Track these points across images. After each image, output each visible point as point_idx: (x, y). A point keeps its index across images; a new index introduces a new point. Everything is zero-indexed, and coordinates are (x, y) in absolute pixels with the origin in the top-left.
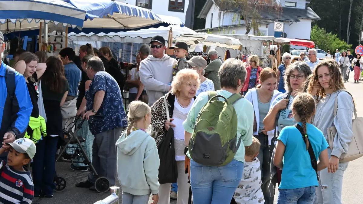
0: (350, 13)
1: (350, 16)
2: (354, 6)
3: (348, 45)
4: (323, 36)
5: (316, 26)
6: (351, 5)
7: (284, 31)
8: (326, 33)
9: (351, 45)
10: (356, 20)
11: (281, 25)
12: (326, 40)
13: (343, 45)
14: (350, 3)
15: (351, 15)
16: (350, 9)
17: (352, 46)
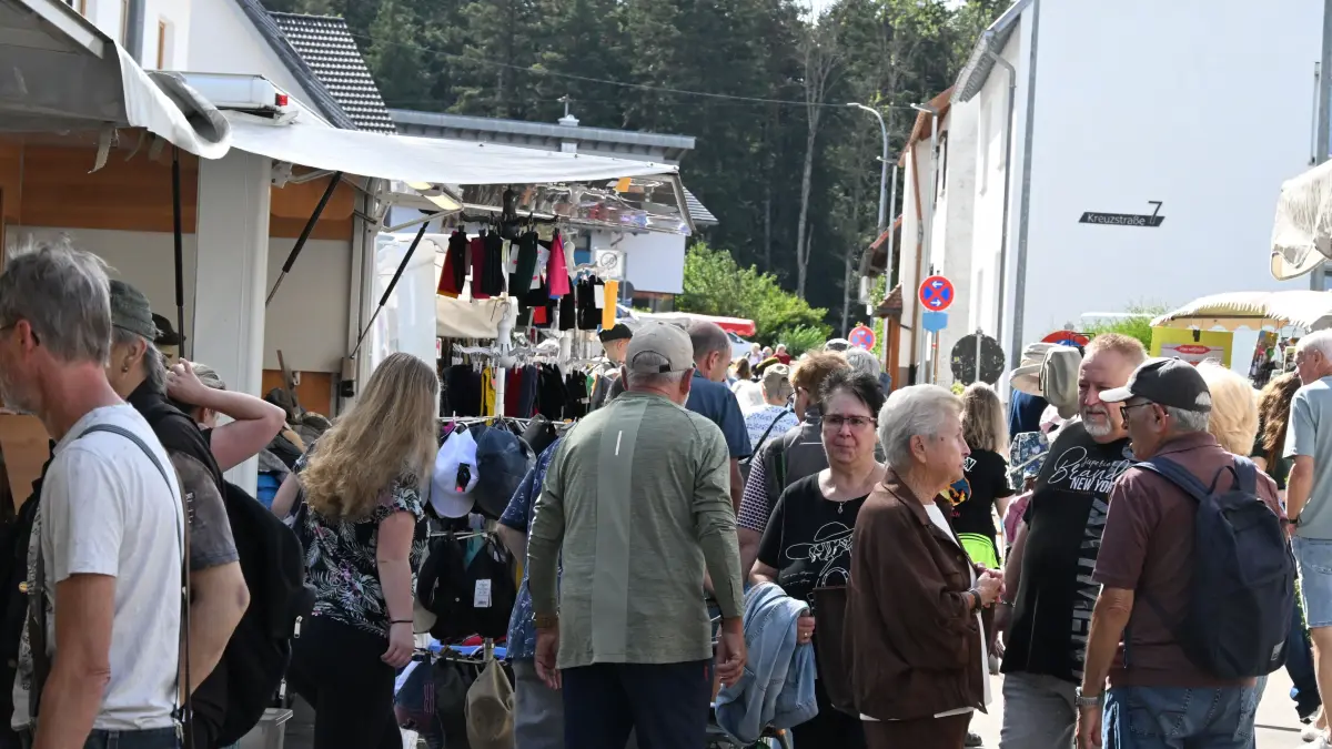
0: (808, 172)
1: (806, 182)
2: (820, 143)
3: (811, 313)
4: (726, 279)
5: (702, 246)
6: (811, 139)
7: (624, 275)
8: (738, 269)
9: (823, 311)
10: (835, 199)
11: (616, 257)
12: (738, 291)
13: (796, 311)
14: (808, 129)
15: (812, 178)
16: (809, 157)
17: (827, 315)
